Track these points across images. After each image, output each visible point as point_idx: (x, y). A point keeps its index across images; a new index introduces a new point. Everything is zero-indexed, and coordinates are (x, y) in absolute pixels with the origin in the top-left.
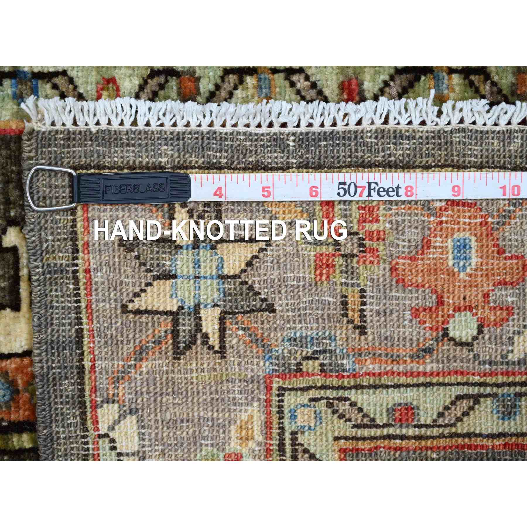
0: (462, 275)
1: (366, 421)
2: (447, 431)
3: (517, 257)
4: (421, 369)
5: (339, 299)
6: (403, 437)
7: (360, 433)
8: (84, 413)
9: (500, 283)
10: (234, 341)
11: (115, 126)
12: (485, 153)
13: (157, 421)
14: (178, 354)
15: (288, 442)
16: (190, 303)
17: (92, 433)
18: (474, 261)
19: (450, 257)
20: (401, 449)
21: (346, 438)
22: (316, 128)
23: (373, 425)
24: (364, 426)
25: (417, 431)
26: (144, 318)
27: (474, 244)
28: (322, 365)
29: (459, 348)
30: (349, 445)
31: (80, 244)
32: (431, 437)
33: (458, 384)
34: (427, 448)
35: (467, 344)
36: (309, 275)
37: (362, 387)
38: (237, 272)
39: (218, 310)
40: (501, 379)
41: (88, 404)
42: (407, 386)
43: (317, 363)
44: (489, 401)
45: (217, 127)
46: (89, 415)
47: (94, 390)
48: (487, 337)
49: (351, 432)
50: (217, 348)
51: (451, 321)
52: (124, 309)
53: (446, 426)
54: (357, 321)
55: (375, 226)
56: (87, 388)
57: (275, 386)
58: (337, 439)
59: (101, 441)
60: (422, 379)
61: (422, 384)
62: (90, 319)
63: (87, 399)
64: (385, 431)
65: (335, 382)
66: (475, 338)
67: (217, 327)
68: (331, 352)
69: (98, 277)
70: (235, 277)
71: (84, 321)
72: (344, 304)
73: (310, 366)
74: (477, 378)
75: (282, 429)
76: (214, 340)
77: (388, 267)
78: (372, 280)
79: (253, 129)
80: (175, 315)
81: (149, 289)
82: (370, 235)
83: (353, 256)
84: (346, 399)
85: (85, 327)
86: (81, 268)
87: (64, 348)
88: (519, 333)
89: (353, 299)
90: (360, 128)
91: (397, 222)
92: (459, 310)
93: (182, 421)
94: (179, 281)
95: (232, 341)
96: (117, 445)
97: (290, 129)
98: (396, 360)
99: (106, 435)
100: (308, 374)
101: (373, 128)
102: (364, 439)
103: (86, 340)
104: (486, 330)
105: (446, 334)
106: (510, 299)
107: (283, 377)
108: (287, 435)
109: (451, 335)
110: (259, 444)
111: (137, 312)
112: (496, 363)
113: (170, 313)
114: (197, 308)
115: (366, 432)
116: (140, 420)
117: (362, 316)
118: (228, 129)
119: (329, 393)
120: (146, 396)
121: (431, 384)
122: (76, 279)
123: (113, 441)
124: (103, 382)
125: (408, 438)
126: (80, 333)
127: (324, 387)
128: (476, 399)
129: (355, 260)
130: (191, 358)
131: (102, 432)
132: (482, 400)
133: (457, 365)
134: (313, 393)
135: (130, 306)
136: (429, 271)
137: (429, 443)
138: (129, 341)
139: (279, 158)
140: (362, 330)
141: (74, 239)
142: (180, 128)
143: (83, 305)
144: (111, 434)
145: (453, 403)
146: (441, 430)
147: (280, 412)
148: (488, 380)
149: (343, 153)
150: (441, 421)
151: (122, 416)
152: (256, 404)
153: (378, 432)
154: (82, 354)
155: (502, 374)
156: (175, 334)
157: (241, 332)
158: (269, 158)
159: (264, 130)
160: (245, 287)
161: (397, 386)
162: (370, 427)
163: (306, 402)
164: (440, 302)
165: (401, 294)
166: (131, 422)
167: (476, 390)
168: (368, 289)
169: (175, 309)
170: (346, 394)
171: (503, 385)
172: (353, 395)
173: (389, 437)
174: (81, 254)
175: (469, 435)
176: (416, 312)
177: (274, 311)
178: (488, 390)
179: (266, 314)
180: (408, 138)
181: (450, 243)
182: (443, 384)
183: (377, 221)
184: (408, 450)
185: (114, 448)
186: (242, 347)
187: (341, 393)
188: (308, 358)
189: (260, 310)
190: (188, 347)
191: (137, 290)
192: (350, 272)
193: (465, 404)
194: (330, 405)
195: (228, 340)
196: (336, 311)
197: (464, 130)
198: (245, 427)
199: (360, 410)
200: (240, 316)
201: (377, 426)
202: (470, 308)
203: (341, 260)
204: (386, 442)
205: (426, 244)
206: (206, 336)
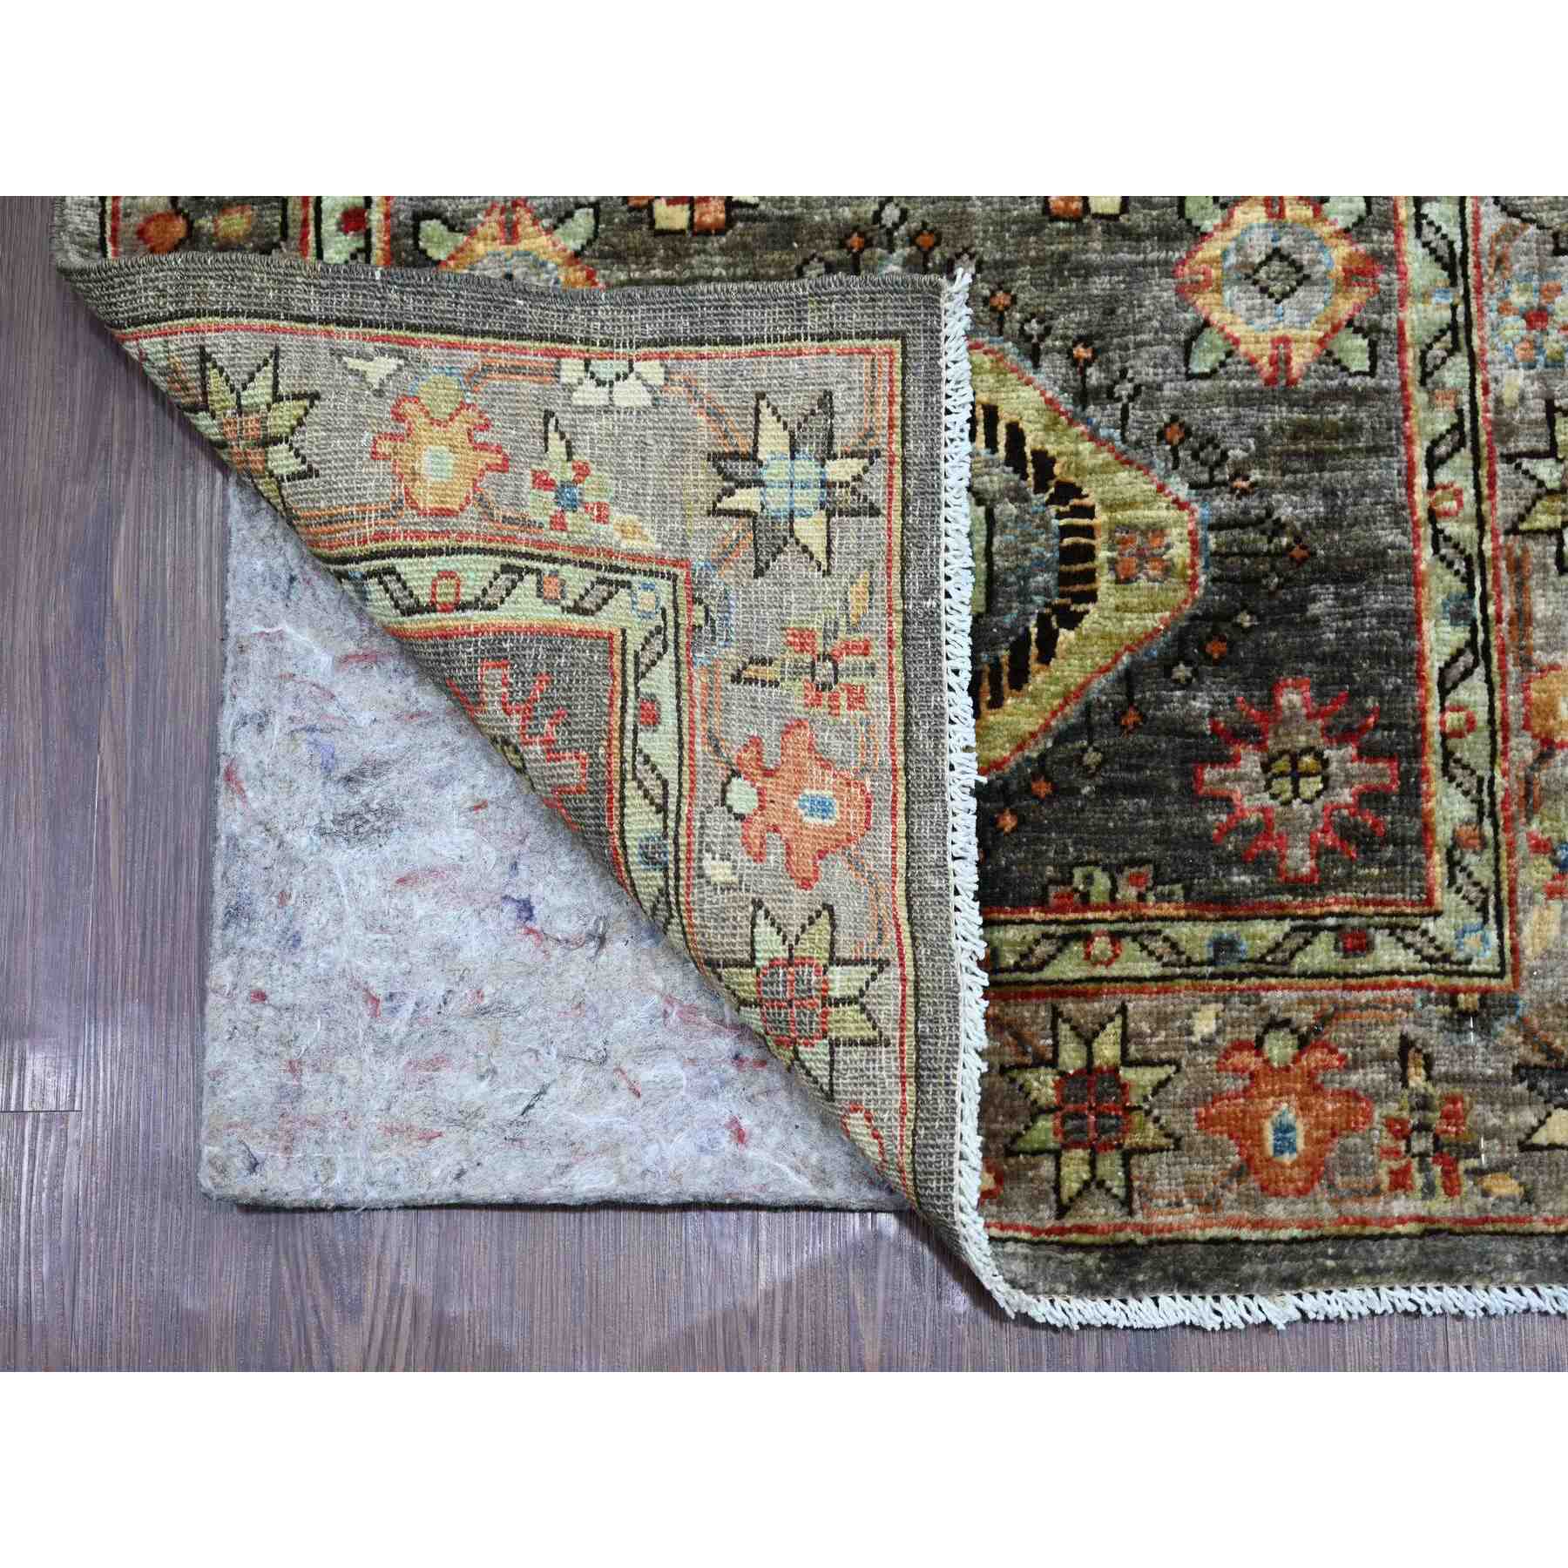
0: (796, 803)
1: (642, 668)
2: (628, 766)
3: (816, 872)
4: (698, 740)
5: (768, 656)
6: (623, 708)
7: (630, 657)
8: (655, 343)
9: (789, 848)
10: (726, 527)
11: (946, 388)
12: (922, 842)
13: (644, 429)
14: (715, 458)
15: (619, 577)
16: (766, 476)
17: (634, 352)
18: (811, 821)
19: (814, 792)
20: (611, 705)
21: (624, 642)
22: (945, 635)
23: (639, 676)
24: (637, 664)
25: (630, 727)
26: (750, 419)
27: (828, 822)
28: (700, 627)
29: (719, 787)
30: (617, 644)
31: (827, 343)
32: (622, 745)
33: (680, 784)
34: (609, 740)
35: (724, 799)
36: (793, 621)
37: (678, 669)
38: (797, 534)
39: (756, 508)
40: (683, 841)
41: (664, 349)
42: (680, 720)
43: (702, 622)
44: (659, 825)
45: (944, 512)
46: (653, 350)
47: (679, 357)
48: (732, 824)
49: (631, 648)
50: (719, 505)
51: (748, 783)
52: (761, 396)
53: (634, 767)
54: (745, 674)
55: (844, 703)
56: (680, 349)
57: (678, 571)
58: (624, 632)
59: (626, 363)
60: (686, 738)
61: (681, 739)
62: (752, 355)
63: (670, 349)
64: (631, 688)
65: (683, 639)
66: (730, 809)
67: (741, 507)
68: (713, 639)
69: (793, 365)
70: (792, 531)
71: (750, 347)
72: (763, 662)
73: (699, 612)
74: (685, 809)
75: (633, 572)
76: (727, 503)
77: (802, 716)
78: (788, 696)
79: (943, 555)
80: (752, 456)
81: (781, 425)
82: (835, 698)
83: (813, 676)
84: (665, 648)
85: (743, 347)
86: (802, 344)
87: (722, 322)
88: (734, 868)
89: (769, 673)
90: (946, 689)
91: (848, 731)
92: (759, 794)
93: (643, 459)
94: (788, 462)
95: (726, 524)
96: (621, 383)
97: (945, 602)
98: (706, 712)
99: (631, 369)
100: (690, 610)
101: (946, 705)
102: (623, 662)
103: (729, 349)
104: (739, 824)
105: (736, 774)
106: (772, 858)
107: (687, 581)
108: (626, 577)
109: (734, 780)
110: (618, 544)
111: (757, 411)
112: (701, 835)
113: (756, 451)
114: (760, 483)
115: (630, 666)
116: (646, 410)
117: (749, 681)
118: (943, 525)
119: (671, 631)
120: (671, 418)
121: (681, 748)
122: (791, 338)
123: (626, 377)
124: (685, 368)
125: (623, 716)
126: (735, 341)
127: (677, 626)
128: (662, 809)
129: (809, 677)
130: (708, 474)
131: (635, 365)
132: (661, 816)
133: (701, 785)
134: (670, 612)
135: (763, 403)
136: (798, 764)
137: (616, 743)
138: (727, 400)
139: (914, 588)
140: (736, 679)
141: (833, 336)
142: (943, 466)
143: (766, 346)
144: (632, 376)
145: (659, 777)
146: (629, 759)
147: (651, 573)
148: (683, 824)
149: (920, 668)
150: (640, 759)
151: (651, 389)
152: (659, 546)
153: (630, 680)
154: (716, 344)
155: (689, 844)
156: (735, 456)
157: (734, 535)
158: (914, 576)
159: (943, 570)
160: (780, 542)
161: (679, 709)
162: (636, 671)
163: (662, 604)
164: (768, 773)
165: (774, 728)
166: (645, 399)
167: (672, 807)
168: (778, 690)
169: (760, 457)
170: (671, 650)
171: (676, 844)
172: (669, 657)
173: (625, 692)
174: (816, 344)
175: (622, 798)
176: (756, 742)
177: (756, 576)
178: (671, 824)
179: (752, 566)
180: (936, 746)
181: (828, 793)
182: (681, 765)
183: (850, 707)
184: (609, 715)
185: (618, 377)
186: (719, 535)
187: (671, 644)
188: (707, 611)
189: (757, 560)
190: (720, 471)
191: (780, 411)
192: (796, 672)
193: (657, 792)
194: (659, 630)
195: (727, 519)
196: (756, 650)
197: (946, 816)
198: (636, 531)
199: (654, 663)
200: (751, 535)
201: (637, 679)
202: (762, 808)
203: (809, 660)
204: (619, 688)
205: (826, 765)
206: (730, 493)
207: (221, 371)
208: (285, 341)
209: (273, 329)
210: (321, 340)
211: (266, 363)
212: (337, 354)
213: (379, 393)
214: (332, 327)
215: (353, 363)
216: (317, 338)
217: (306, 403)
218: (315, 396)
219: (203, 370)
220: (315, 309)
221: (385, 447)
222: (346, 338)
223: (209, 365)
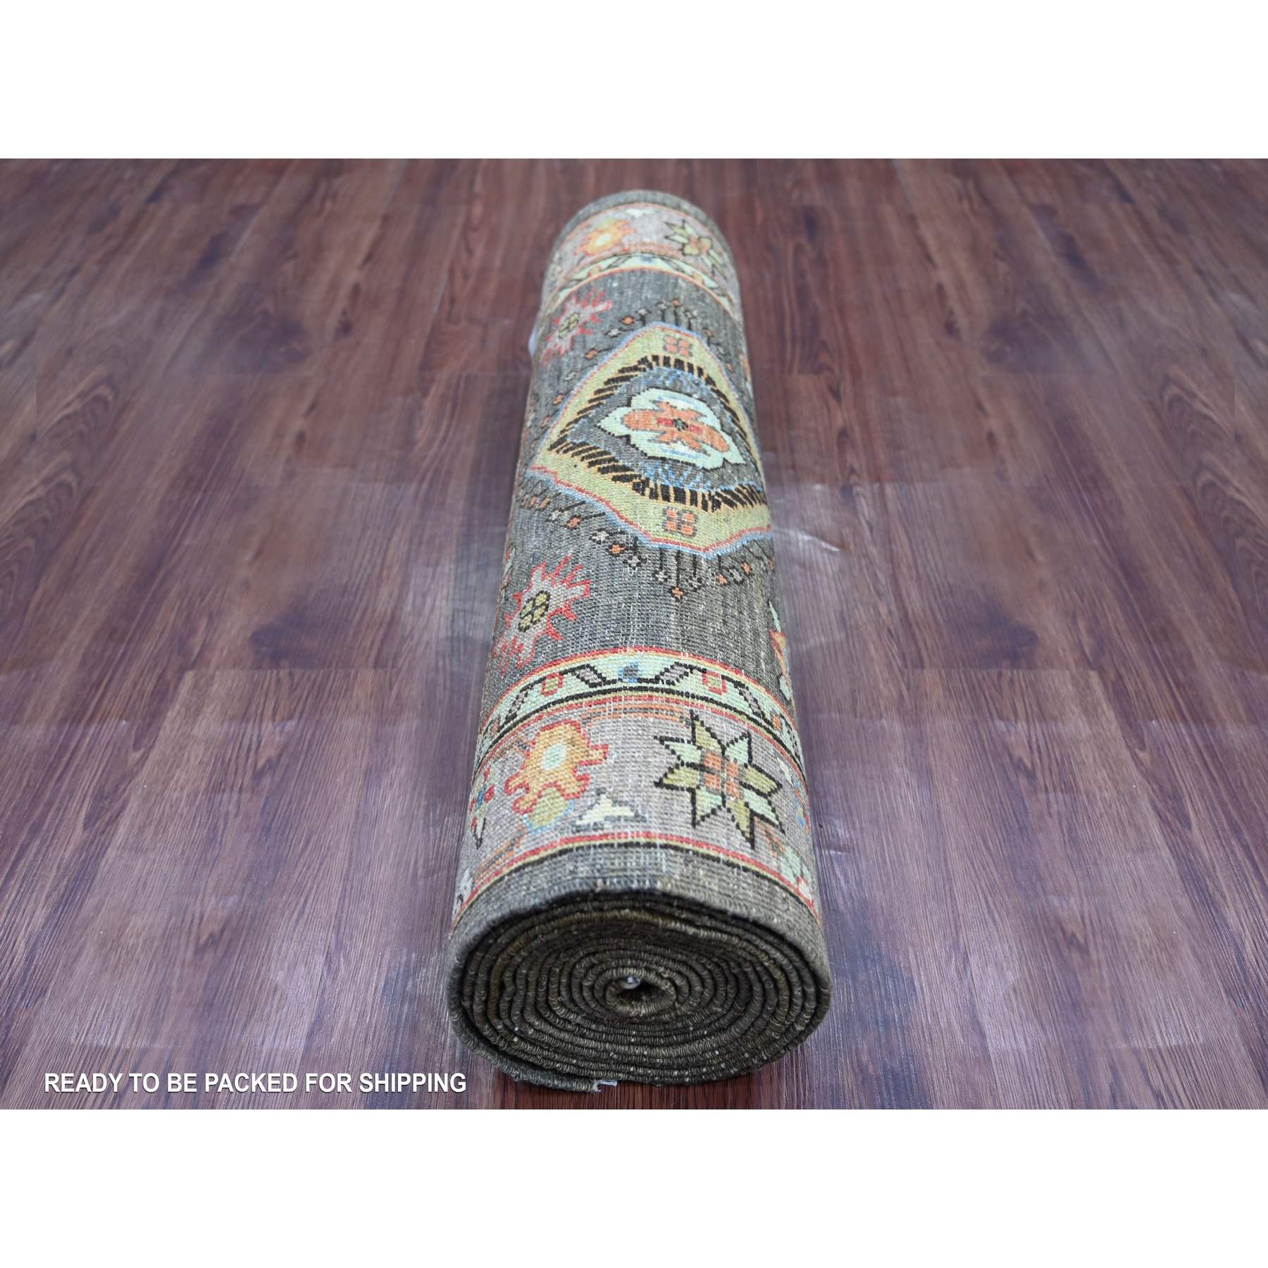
207: (738, 826)
208: (686, 831)
209: (697, 843)
210: (655, 831)
211: (703, 818)
212: (638, 818)
213: (599, 792)
214: (643, 840)
215: (627, 812)
216: (659, 831)
217: (665, 781)
218: (659, 784)
219: (752, 833)
220: (661, 855)
221: (596, 755)
222: (631, 832)
223: (748, 835)
